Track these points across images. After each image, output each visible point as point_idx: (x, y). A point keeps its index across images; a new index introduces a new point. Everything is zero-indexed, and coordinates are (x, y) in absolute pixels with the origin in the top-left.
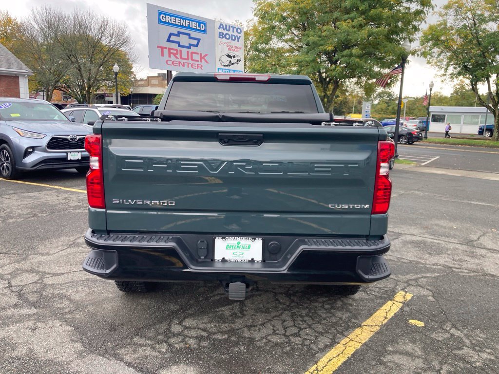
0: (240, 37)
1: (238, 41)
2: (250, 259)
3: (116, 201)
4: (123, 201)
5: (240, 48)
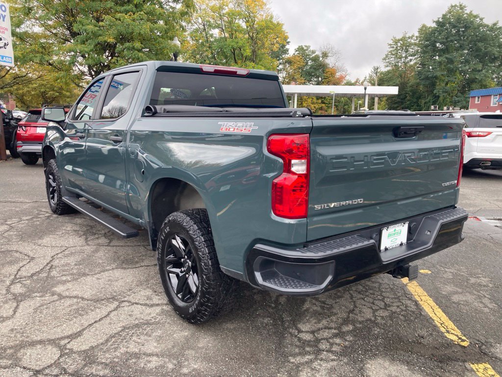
0: (5, 16)
1: (4, 21)
2: (400, 243)
3: (318, 207)
4: (324, 206)
5: (6, 29)
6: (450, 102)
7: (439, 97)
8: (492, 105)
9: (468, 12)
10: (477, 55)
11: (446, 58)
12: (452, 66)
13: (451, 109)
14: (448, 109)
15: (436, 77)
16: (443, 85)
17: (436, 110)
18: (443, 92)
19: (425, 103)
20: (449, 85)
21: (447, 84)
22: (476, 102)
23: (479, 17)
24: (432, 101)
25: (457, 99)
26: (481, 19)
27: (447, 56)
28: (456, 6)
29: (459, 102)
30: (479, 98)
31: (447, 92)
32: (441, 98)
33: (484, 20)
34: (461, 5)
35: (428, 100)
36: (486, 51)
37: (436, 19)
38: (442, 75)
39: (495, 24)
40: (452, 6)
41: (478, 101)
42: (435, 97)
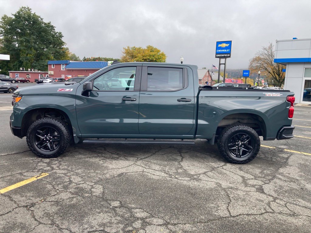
6: (30, 66)
7: (23, 62)
8: (62, 70)
9: (33, 12)
10: (42, 40)
11: (25, 39)
12: (29, 44)
13: (33, 70)
14: (31, 70)
15: (20, 50)
16: (25, 55)
17: (24, 71)
18: (26, 60)
19: (14, 66)
20: (28, 55)
21: (27, 55)
22: (52, 68)
23: (40, 17)
24: (18, 65)
25: (35, 64)
26: (42, 19)
27: (25, 37)
28: (25, 8)
29: (36, 66)
30: (53, 65)
31: (27, 60)
32: (24, 63)
33: (43, 20)
34: (28, 8)
35: (15, 63)
36: (47, 38)
37: (14, 14)
38: (24, 49)
39: (49, 23)
40: (23, 7)
41: (53, 67)
42: (20, 62)
